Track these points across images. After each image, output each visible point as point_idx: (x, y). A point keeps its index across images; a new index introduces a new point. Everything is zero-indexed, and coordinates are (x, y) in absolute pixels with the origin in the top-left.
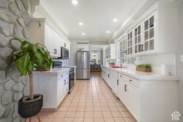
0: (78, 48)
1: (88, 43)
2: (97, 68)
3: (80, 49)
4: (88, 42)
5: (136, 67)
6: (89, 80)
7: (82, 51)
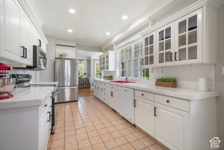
0: (57, 52)
1: (74, 47)
2: (82, 84)
3: (61, 54)
4: (74, 45)
5: (156, 81)
6: (77, 102)
7: (65, 57)
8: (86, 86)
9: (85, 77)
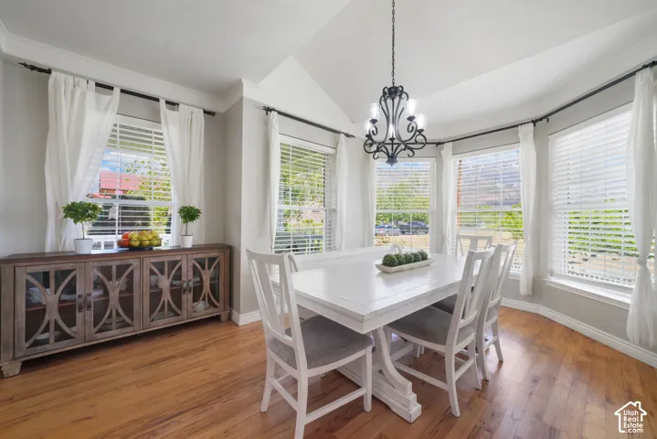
8: (201, 309)
9: (189, 243)
